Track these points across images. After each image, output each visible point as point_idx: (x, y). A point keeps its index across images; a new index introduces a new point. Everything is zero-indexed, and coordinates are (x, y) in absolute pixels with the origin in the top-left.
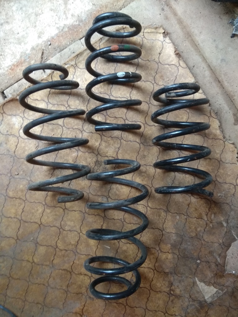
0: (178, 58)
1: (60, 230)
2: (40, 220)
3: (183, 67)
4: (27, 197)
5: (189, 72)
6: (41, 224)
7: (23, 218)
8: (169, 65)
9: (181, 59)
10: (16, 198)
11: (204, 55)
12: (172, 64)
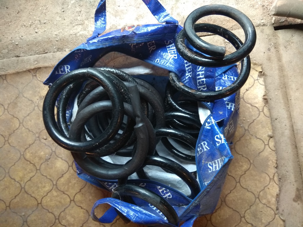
0: (265, 103)
1: (55, 220)
2: (41, 199)
3: (265, 114)
4: (41, 167)
5: (269, 122)
6: (41, 203)
7: (26, 187)
8: (252, 105)
9: (267, 105)
10: (31, 163)
11: (292, 113)
12: (255, 107)
